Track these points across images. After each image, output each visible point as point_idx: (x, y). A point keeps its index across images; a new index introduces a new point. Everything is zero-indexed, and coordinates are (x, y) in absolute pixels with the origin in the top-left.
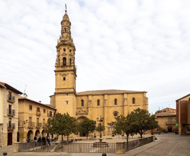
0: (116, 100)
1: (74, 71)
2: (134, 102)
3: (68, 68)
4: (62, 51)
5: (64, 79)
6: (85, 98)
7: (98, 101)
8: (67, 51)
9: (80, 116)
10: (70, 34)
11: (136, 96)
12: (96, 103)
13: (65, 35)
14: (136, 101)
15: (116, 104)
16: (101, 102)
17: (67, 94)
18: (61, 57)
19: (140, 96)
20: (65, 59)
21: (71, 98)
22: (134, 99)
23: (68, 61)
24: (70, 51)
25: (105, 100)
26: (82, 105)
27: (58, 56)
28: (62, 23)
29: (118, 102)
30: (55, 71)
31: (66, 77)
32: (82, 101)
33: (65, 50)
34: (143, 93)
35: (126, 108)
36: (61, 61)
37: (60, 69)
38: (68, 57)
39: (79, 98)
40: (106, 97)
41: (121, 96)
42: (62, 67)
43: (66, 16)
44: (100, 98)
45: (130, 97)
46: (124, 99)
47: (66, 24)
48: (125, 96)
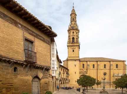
0: (105, 65)
1: (79, 46)
2: (117, 67)
3: (76, 44)
4: (72, 33)
5: (73, 51)
6: (85, 63)
7: (94, 65)
8: (75, 34)
9: (82, 74)
10: (76, 22)
11: (118, 63)
12: (92, 67)
13: (73, 23)
14: (119, 66)
15: (105, 67)
16: (96, 66)
17: (75, 60)
18: (71, 37)
19: (122, 63)
20: (73, 38)
21: (77, 63)
22: (117, 65)
23: (75, 40)
24: (77, 33)
25: (98, 65)
26: (83, 67)
27: (69, 36)
28: (71, 15)
29: (106, 67)
30: (68, 46)
31: (75, 50)
32: (83, 65)
33: (73, 33)
34: (124, 61)
35: (112, 70)
36: (71, 40)
37: (71, 45)
38: (75, 37)
39: (81, 62)
40: (99, 63)
41: (109, 63)
42: (72, 43)
43: (73, 10)
44: (95, 63)
45: (114, 64)
46: (110, 65)
47: (73, 16)
48: (112, 63)
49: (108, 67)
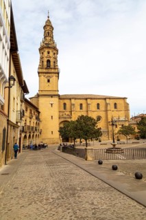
0: (98, 104)
1: (58, 73)
2: (115, 107)
3: (53, 71)
4: (46, 54)
5: (49, 81)
6: (67, 102)
7: (81, 105)
8: (51, 54)
9: (63, 120)
10: (52, 38)
11: (117, 101)
12: (79, 107)
13: (48, 38)
14: (118, 106)
15: (98, 108)
16: (84, 106)
17: (52, 96)
18: (45, 60)
19: (122, 101)
20: (49, 61)
21: (55, 100)
22: (115, 104)
23: (52, 64)
24: (54, 54)
25: (88, 104)
26: (65, 108)
27: (42, 58)
28: (44, 27)
29: (101, 107)
30: (39, 73)
31: (51, 80)
32: (65, 104)
33: (49, 53)
34: (125, 98)
35: (109, 112)
36: (45, 63)
37: (44, 71)
38: (52, 60)
39: (61, 101)
40: (89, 100)
41: (103, 101)
42: (46, 68)
43: (48, 21)
44: (83, 102)
45: (111, 102)
46: (107, 104)
47: (48, 29)
48: (108, 101)
49: (102, 107)
